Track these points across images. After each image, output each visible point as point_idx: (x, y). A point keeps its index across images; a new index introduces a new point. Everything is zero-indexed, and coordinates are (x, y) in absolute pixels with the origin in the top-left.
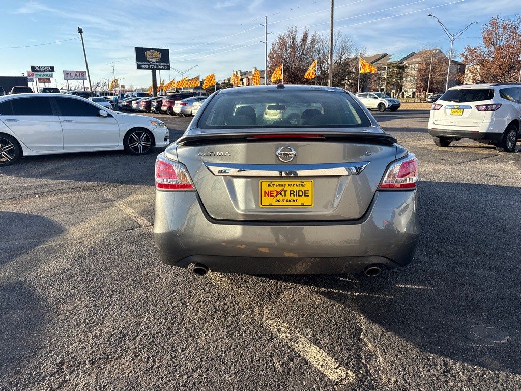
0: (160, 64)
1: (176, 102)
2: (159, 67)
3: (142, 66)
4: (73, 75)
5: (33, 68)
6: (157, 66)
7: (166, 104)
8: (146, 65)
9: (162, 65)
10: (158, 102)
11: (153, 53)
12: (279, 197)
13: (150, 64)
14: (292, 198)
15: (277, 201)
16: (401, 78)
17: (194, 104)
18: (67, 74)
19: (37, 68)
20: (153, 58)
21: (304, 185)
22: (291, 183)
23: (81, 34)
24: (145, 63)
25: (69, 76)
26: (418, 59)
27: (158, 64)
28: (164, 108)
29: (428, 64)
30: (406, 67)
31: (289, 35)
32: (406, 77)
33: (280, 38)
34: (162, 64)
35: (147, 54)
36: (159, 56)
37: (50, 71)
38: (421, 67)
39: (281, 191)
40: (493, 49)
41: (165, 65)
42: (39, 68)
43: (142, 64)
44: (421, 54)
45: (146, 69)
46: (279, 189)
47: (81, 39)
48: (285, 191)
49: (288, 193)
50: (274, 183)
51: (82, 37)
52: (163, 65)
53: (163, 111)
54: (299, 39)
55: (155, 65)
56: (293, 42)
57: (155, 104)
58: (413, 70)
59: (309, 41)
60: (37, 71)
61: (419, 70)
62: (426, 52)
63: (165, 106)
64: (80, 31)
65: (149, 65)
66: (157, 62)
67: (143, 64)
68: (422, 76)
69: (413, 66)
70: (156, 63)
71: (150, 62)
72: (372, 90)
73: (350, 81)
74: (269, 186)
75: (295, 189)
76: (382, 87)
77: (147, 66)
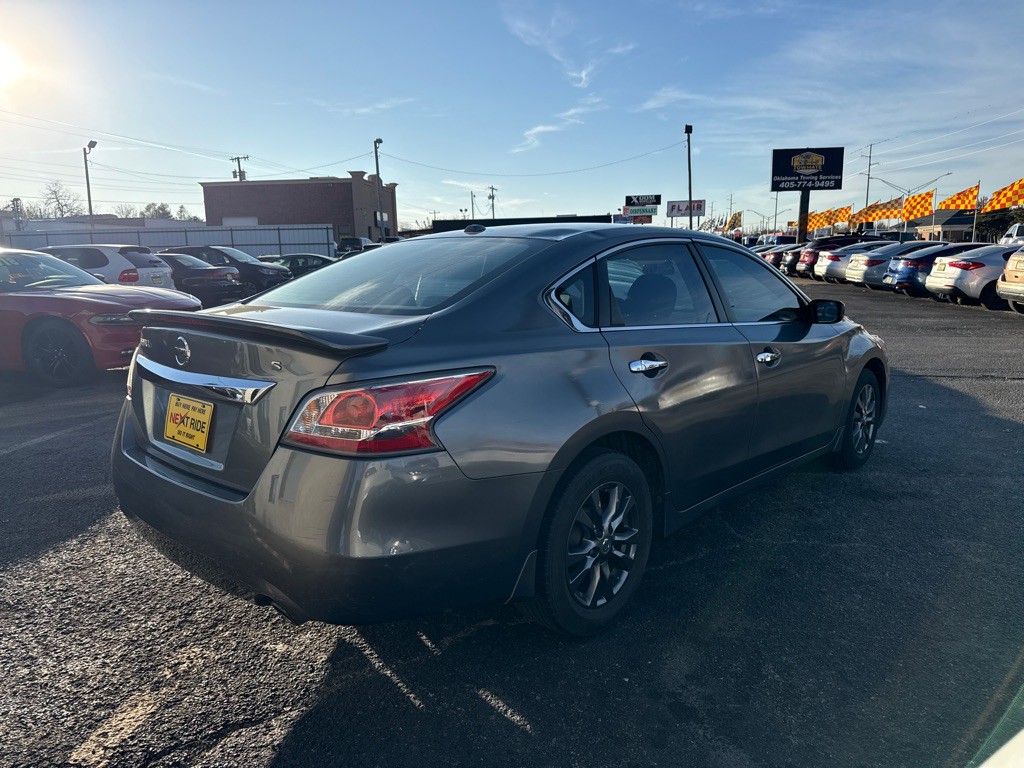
0: (821, 177)
1: (821, 253)
2: (817, 184)
3: (782, 185)
4: (683, 207)
5: (629, 200)
6: (814, 182)
7: (806, 259)
8: (790, 181)
9: (825, 180)
10: (794, 254)
11: (808, 157)
12: (181, 427)
13: (799, 180)
14: (192, 432)
15: (179, 432)
17: (853, 257)
18: (673, 208)
19: (635, 200)
20: (807, 166)
21: (204, 412)
22: (195, 405)
23: (689, 136)
24: (789, 179)
25: (675, 210)
27: (816, 178)
28: (801, 267)
34: (824, 178)
35: (796, 161)
36: (820, 163)
37: (653, 203)
39: (185, 416)
41: (830, 180)
42: (638, 199)
43: (781, 182)
45: (789, 189)
46: (183, 412)
47: (687, 143)
48: (188, 418)
49: (189, 421)
50: (181, 400)
51: (689, 140)
52: (827, 179)
53: (798, 272)
55: (808, 181)
57: (789, 258)
60: (634, 204)
63: (803, 262)
64: (689, 130)
65: (796, 182)
66: (814, 175)
67: (785, 181)
70: (813, 178)
71: (799, 175)
74: (176, 404)
75: (196, 416)
77: (793, 184)
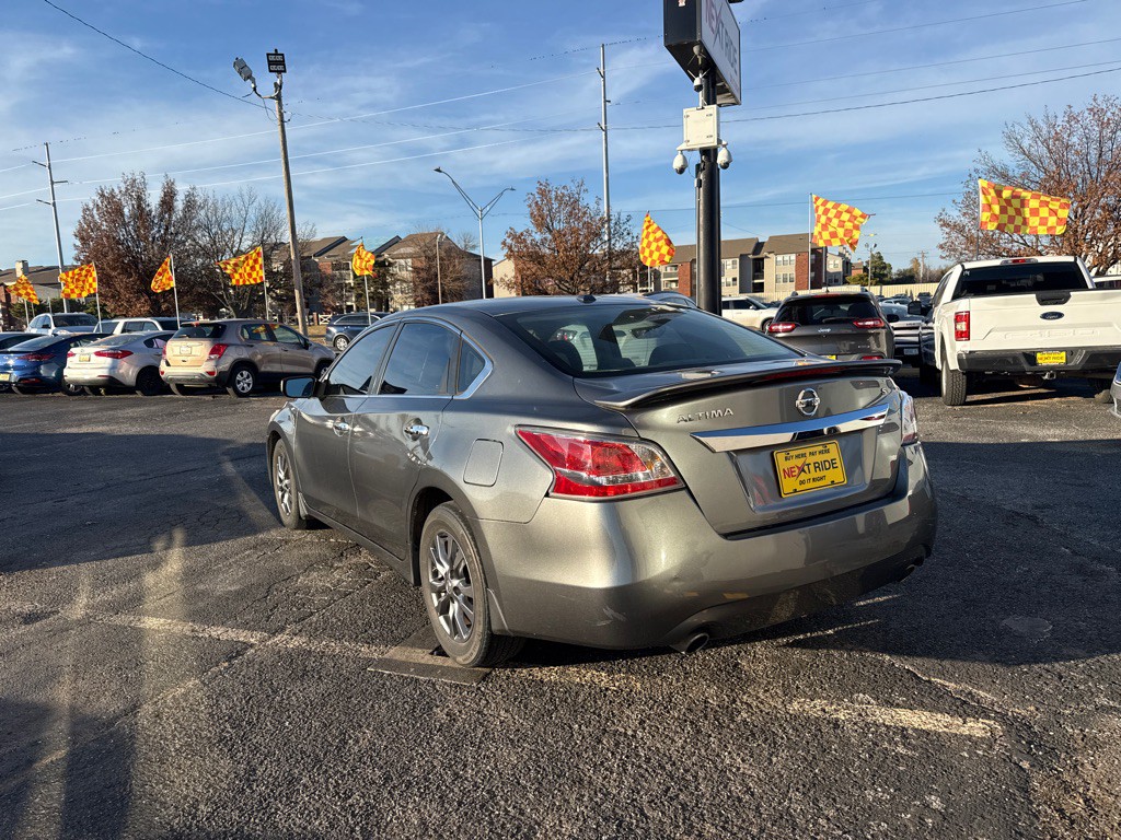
12: (803, 476)
14: (819, 474)
15: (802, 482)
16: (385, 285)
21: (828, 451)
22: (811, 450)
26: (410, 250)
29: (430, 259)
30: (391, 264)
31: (127, 189)
32: (394, 284)
33: (102, 195)
38: (418, 264)
39: (803, 465)
40: (549, 237)
44: (412, 239)
46: (799, 462)
48: (808, 465)
49: (812, 467)
50: (791, 453)
54: (154, 199)
56: (139, 206)
58: (404, 269)
59: (179, 205)
61: (416, 270)
62: (423, 236)
68: (424, 281)
69: (402, 261)
72: (329, 310)
73: (278, 291)
74: (786, 459)
75: (819, 458)
76: (349, 303)
